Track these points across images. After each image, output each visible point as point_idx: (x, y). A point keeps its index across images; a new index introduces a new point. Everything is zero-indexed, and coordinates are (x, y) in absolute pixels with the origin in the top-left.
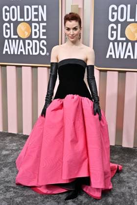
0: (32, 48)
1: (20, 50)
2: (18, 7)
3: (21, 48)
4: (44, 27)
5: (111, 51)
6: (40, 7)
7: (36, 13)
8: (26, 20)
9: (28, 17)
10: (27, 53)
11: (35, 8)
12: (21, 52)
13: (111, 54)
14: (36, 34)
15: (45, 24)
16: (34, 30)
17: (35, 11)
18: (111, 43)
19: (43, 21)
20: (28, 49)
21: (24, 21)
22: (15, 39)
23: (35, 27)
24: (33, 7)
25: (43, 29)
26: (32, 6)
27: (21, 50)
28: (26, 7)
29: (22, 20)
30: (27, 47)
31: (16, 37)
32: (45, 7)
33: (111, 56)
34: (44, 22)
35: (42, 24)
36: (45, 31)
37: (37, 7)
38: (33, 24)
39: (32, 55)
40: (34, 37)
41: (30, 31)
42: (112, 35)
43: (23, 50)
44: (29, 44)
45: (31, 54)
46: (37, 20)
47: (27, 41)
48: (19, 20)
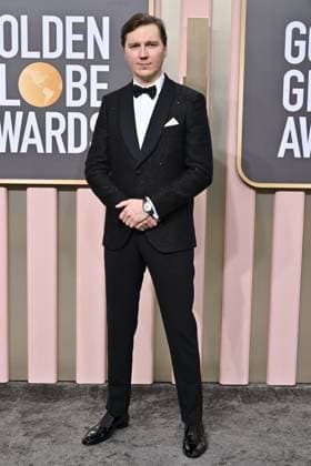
0: (65, 136)
1: (27, 141)
2: (24, 19)
3: (32, 136)
4: (101, 77)
5: (290, 140)
6: (91, 21)
7: (79, 37)
8: (47, 54)
9: (53, 49)
10: (49, 150)
11: (74, 24)
12: (32, 147)
13: (290, 146)
14: (77, 94)
15: (106, 68)
16: (70, 85)
17: (75, 32)
18: (291, 120)
19: (98, 60)
20: (54, 138)
21: (41, 60)
22: (13, 110)
23: (77, 76)
24: (70, 20)
25: (99, 81)
26: (68, 18)
27: (32, 141)
28: (46, 20)
29: (36, 55)
30: (49, 132)
31: (17, 103)
32: (106, 20)
33: (289, 152)
34: (104, 62)
35: (95, 69)
36: (104, 86)
37: (81, 19)
38: (70, 69)
39: (67, 155)
40: (70, 102)
41: (61, 87)
42: (293, 100)
43: (37, 141)
44: (56, 124)
45: (62, 150)
46: (80, 56)
47: (49, 116)
48: (26, 54)
